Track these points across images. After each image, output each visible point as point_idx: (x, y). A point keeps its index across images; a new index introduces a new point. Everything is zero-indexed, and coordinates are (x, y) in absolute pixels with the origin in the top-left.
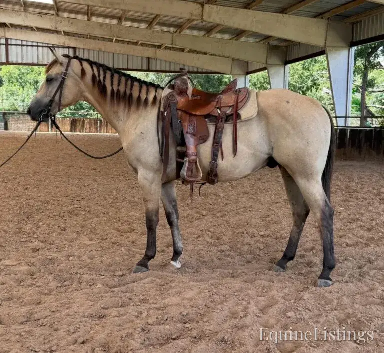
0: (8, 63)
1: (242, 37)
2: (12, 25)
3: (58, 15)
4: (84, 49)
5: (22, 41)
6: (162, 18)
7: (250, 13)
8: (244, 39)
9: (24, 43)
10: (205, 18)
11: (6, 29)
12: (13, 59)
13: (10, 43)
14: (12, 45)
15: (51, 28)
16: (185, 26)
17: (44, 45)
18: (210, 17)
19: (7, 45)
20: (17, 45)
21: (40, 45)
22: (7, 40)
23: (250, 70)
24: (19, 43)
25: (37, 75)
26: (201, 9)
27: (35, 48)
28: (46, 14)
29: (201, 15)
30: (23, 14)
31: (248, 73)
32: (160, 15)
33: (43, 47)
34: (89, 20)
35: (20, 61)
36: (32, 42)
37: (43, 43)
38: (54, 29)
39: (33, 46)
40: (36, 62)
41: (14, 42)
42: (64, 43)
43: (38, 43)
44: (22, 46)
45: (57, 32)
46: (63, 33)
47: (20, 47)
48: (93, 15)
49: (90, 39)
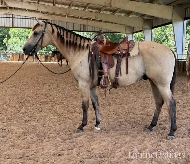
0: (13, 27)
1: (130, 15)
2: (15, 8)
3: (38, 3)
4: (51, 20)
5: (20, 16)
6: (90, 5)
7: (134, 3)
8: (131, 16)
9: (21, 17)
10: (112, 5)
11: (12, 10)
12: (15, 25)
13: (14, 17)
14: (15, 18)
15: (35, 10)
16: (102, 9)
17: (31, 18)
18: (114, 4)
19: (13, 18)
20: (17, 18)
21: (29, 18)
22: (13, 15)
23: (135, 31)
24: (19, 17)
25: (27, 33)
27: (27, 20)
28: (32, 3)
29: (110, 3)
30: (21, 3)
31: (134, 33)
32: (89, 4)
33: (31, 19)
34: (54, 6)
35: (19, 26)
36: (25, 17)
37: (30, 17)
38: (36, 10)
39: (26, 19)
40: (27, 26)
41: (16, 17)
42: (41, 17)
43: (28, 17)
44: (20, 18)
45: (38, 12)
46: (41, 12)
47: (19, 19)
48: (56, 3)
49: (55, 15)
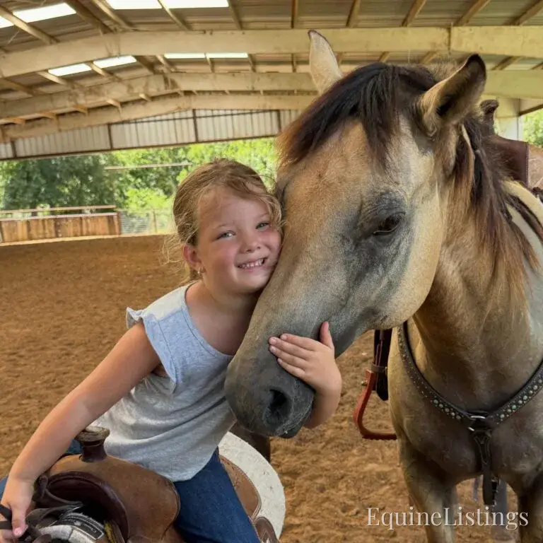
0: (197, 142)
1: (509, 64)
2: (199, 92)
3: (254, 70)
4: (290, 110)
5: (212, 110)
6: (391, 53)
7: (519, 30)
8: (512, 67)
9: (216, 113)
10: (453, 46)
11: (192, 97)
12: (203, 137)
13: (198, 114)
14: (200, 117)
15: (247, 89)
16: (426, 59)
17: (240, 112)
18: (460, 43)
19: (195, 118)
20: (206, 117)
21: (235, 112)
22: (194, 111)
23: (523, 109)
24: (209, 113)
25: (233, 151)
26: (447, 34)
27: (229, 118)
28: (239, 72)
29: (447, 42)
30: (211, 76)
31: (520, 114)
32: (388, 52)
33: (238, 114)
34: (294, 70)
35: (212, 138)
36: (225, 110)
37: (238, 110)
38: (250, 89)
39: (226, 115)
41: (202, 113)
42: (265, 105)
43: (232, 110)
44: (213, 116)
45: (255, 92)
46: (262, 92)
47: (210, 119)
48: (298, 63)
49: (297, 95)
